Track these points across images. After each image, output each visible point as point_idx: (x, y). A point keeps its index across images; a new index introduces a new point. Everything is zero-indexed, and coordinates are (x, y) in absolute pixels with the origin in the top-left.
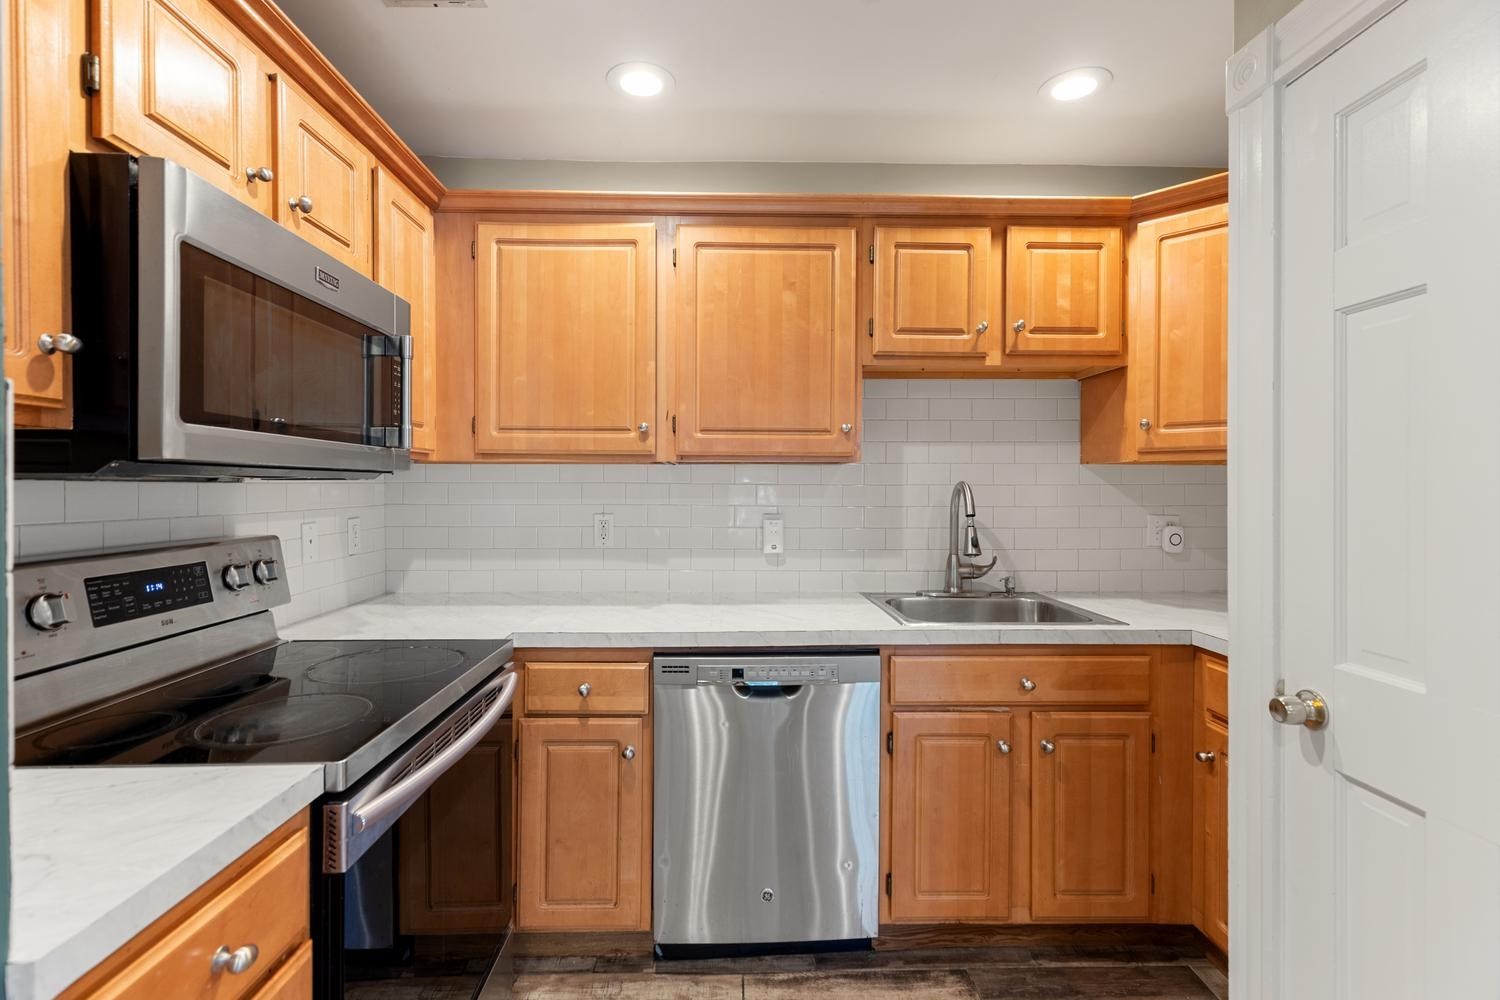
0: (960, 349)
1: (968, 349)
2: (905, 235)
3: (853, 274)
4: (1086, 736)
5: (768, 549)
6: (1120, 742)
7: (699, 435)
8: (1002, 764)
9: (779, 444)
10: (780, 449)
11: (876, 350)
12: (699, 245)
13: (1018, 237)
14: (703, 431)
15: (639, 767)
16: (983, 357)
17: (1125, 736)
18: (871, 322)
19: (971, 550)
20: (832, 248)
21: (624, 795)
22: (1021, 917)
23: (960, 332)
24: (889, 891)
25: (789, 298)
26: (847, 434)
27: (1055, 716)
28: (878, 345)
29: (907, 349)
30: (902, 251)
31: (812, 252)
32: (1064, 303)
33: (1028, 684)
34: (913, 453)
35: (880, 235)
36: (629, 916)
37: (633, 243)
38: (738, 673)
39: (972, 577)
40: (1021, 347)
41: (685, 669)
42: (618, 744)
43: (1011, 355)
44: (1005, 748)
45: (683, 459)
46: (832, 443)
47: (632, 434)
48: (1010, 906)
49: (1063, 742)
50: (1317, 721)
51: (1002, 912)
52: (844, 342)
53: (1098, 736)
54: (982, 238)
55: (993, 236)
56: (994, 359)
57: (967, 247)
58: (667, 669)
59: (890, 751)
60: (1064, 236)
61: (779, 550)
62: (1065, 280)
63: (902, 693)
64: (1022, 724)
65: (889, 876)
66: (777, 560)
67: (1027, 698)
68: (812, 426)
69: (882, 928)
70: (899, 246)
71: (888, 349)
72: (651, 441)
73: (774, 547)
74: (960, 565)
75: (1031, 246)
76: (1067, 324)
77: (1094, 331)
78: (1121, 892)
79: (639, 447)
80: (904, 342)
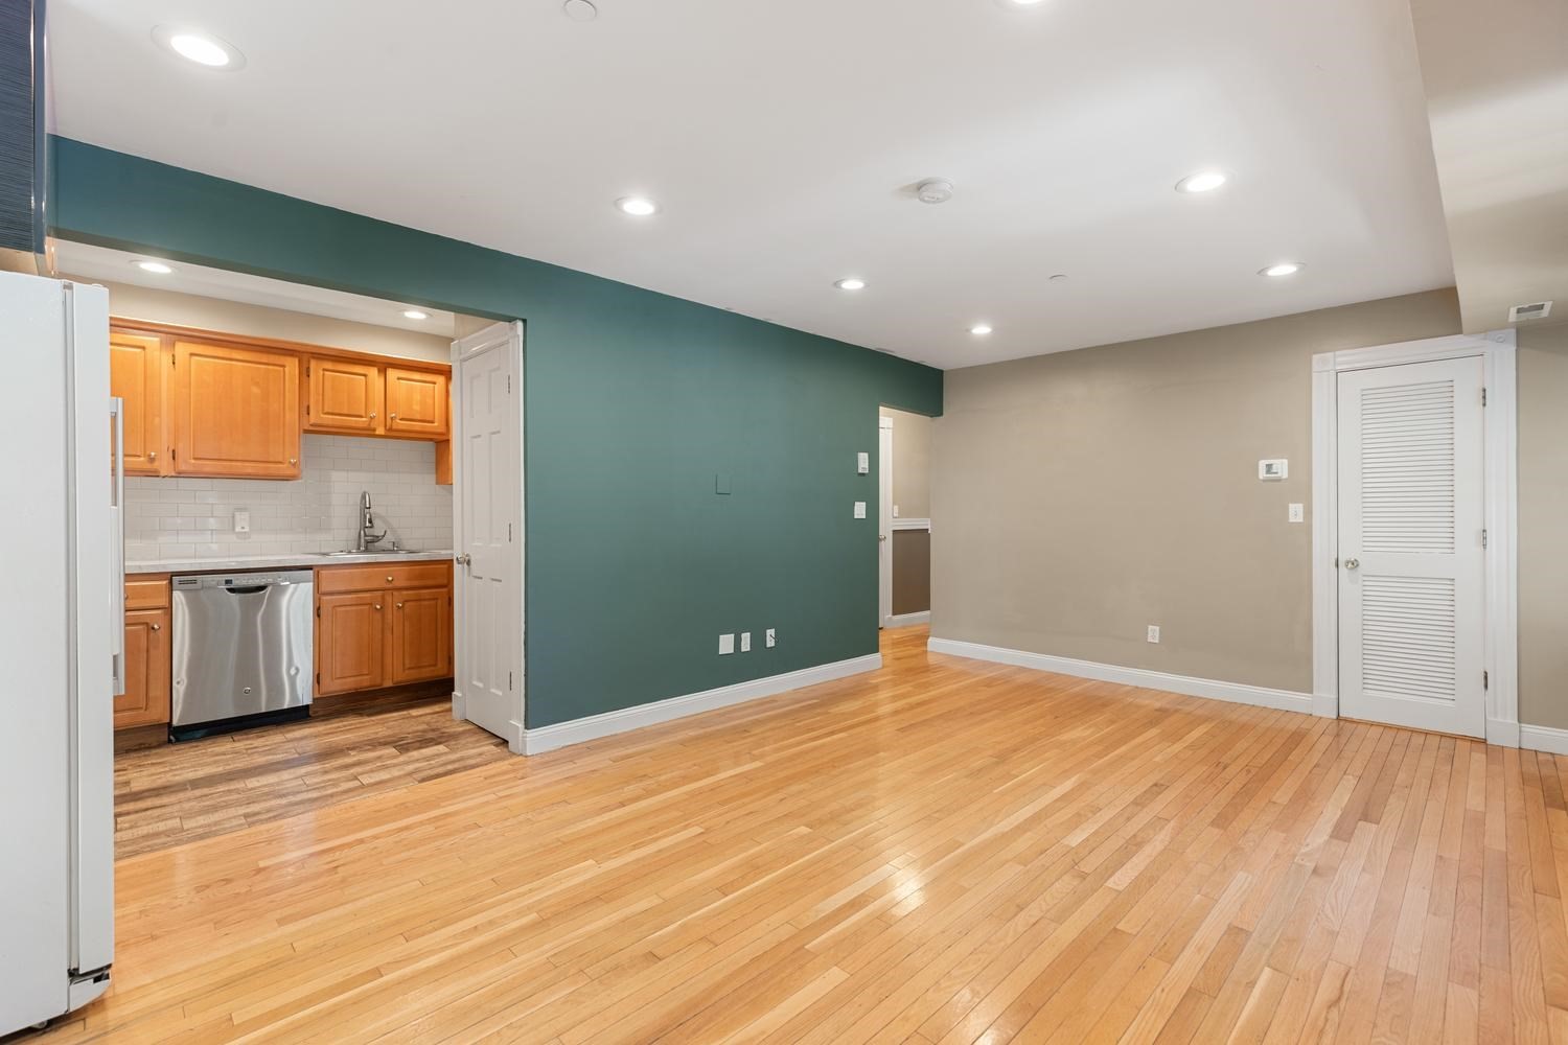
0: (361, 425)
1: (365, 425)
2: (329, 365)
3: (297, 381)
4: (420, 600)
5: (238, 529)
6: (433, 602)
7: (193, 461)
8: (378, 616)
9: (249, 468)
10: (249, 471)
11: (312, 421)
12: (192, 354)
13: (392, 374)
14: (195, 459)
15: (162, 635)
16: (374, 430)
17: (437, 599)
18: (308, 407)
19: (368, 524)
20: (284, 366)
21: (152, 652)
22: (388, 684)
23: (361, 417)
24: (318, 682)
25: (255, 390)
26: (294, 465)
27: (405, 592)
28: (313, 418)
29: (330, 423)
30: (326, 373)
31: (270, 367)
32: (416, 407)
33: (390, 578)
34: (336, 476)
35: (313, 364)
36: (157, 714)
37: (144, 348)
38: (228, 582)
39: (373, 542)
40: (394, 427)
41: (195, 582)
42: (147, 624)
43: (391, 430)
44: (378, 607)
45: (180, 475)
46: (284, 469)
47: (142, 459)
48: (383, 679)
49: (407, 604)
50: (469, 563)
51: (378, 681)
52: (292, 417)
53: (425, 600)
54: (373, 372)
55: (379, 371)
56: (380, 431)
57: (365, 375)
58: (181, 583)
59: (319, 616)
60: (417, 376)
61: (247, 530)
62: (417, 397)
63: (324, 588)
64: (389, 599)
65: (318, 676)
66: (244, 536)
67: (390, 586)
68: (271, 459)
69: (314, 699)
70: (324, 370)
71: (319, 422)
72: (156, 465)
73: (243, 528)
74: (365, 535)
75: (399, 379)
76: (419, 418)
77: (433, 422)
78: (435, 665)
79: (148, 466)
80: (328, 419)
